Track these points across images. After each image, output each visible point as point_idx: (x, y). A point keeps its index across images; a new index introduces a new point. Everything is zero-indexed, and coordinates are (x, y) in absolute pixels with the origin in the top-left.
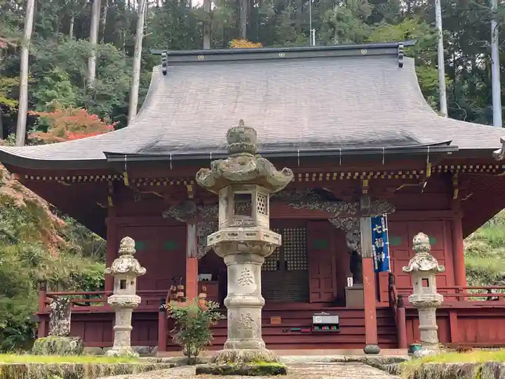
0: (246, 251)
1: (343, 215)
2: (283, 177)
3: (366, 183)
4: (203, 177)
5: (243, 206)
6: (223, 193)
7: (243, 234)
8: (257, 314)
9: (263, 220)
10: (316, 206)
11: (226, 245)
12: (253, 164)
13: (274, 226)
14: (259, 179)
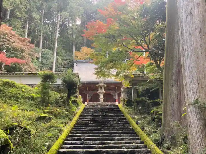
0: (102, 93)
1: (113, 93)
2: (105, 85)
3: (116, 87)
4: (97, 85)
5: (101, 89)
6: (99, 87)
7: (101, 91)
8: (103, 99)
9: (103, 90)
10: (108, 91)
11: (100, 92)
12: (102, 84)
13: (104, 90)
14: (103, 86)
